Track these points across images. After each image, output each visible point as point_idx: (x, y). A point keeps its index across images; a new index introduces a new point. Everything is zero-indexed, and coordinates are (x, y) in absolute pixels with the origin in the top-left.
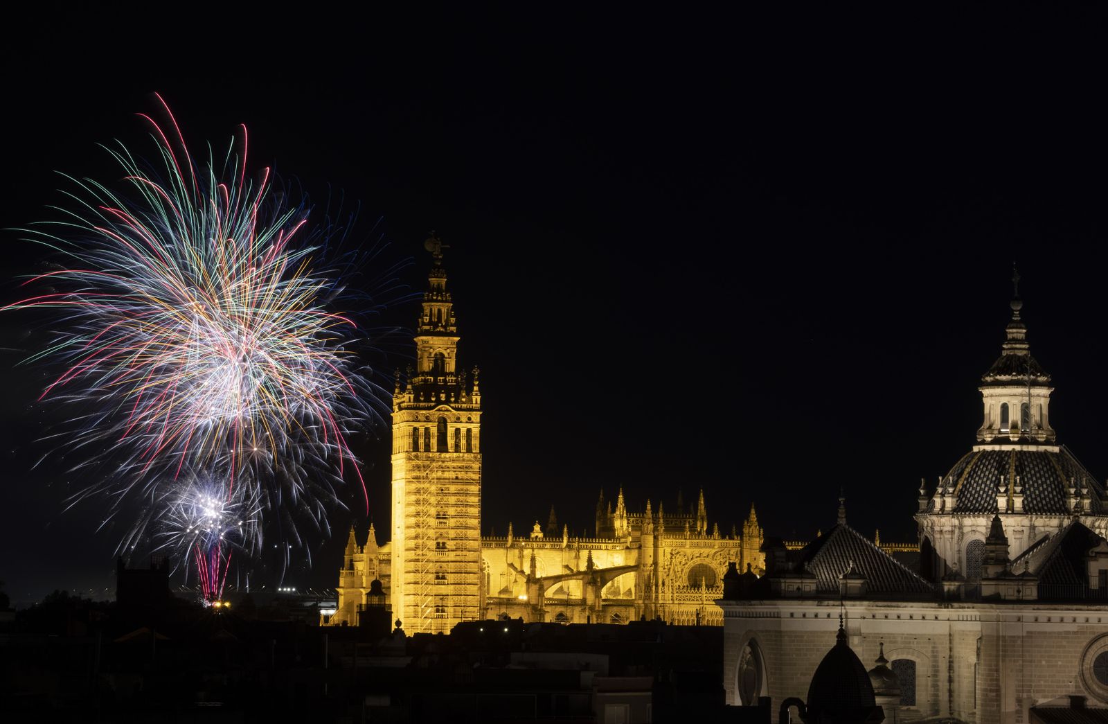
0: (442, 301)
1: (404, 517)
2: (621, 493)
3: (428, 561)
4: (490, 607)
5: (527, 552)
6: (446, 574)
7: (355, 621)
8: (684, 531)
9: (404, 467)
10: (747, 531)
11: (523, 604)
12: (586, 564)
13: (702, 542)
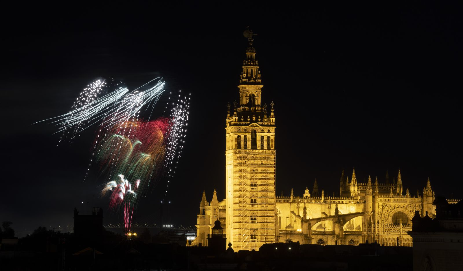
0: (253, 65)
1: (233, 185)
2: (354, 172)
3: (246, 210)
4: (281, 235)
5: (302, 205)
6: (256, 217)
7: (206, 243)
8: (389, 193)
9: (233, 158)
10: (425, 193)
11: (299, 234)
12: (335, 211)
13: (400, 199)
